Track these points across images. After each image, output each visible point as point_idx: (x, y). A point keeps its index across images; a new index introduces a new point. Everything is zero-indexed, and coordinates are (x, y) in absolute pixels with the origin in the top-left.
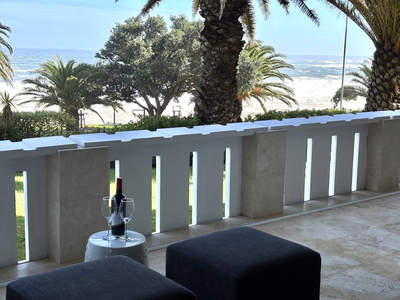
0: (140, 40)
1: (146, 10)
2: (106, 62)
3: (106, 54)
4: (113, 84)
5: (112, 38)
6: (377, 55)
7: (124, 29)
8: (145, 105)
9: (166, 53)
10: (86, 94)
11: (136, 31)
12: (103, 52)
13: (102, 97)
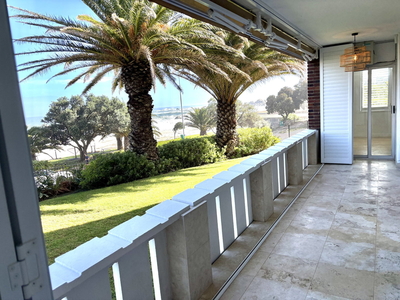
0: (68, 109)
1: (85, 92)
2: (49, 124)
3: (48, 119)
4: (54, 136)
5: (51, 110)
6: (219, 106)
7: (57, 105)
8: (76, 145)
9: (85, 115)
10: (38, 144)
11: (65, 105)
12: (46, 119)
13: (48, 145)
